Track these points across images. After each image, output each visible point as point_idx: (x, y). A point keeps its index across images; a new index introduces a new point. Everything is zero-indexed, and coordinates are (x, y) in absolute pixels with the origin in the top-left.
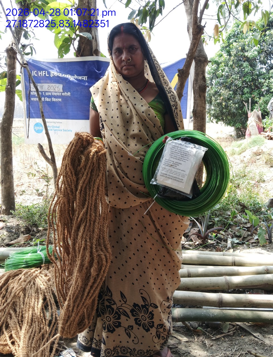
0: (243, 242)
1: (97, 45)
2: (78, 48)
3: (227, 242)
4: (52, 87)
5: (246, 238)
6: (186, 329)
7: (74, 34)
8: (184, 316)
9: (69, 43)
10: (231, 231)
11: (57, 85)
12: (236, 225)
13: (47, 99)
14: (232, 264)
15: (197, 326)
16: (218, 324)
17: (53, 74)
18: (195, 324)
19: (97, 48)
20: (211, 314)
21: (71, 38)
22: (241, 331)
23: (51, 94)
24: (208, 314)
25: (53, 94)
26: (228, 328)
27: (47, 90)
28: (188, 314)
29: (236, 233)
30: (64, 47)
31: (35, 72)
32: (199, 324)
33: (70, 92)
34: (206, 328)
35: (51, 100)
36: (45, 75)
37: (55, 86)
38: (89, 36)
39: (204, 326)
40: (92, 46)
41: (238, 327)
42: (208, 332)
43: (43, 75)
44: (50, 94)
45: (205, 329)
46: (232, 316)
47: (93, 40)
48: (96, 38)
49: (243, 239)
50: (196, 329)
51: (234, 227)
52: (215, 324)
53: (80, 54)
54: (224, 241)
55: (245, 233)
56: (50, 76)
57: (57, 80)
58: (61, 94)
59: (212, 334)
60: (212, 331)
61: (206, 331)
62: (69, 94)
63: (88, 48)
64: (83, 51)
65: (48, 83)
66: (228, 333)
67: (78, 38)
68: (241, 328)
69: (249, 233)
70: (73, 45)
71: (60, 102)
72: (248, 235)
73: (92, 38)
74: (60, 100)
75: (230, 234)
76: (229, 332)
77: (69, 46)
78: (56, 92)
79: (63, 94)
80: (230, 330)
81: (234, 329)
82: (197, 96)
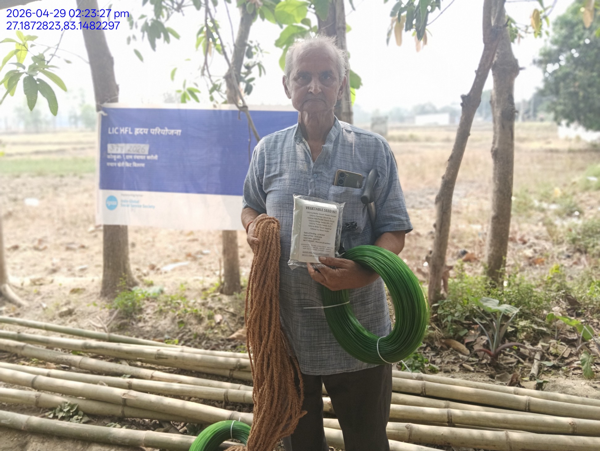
0: (561, 365)
3: (532, 364)
5: (566, 358)
14: (526, 409)
29: (551, 349)
49: (561, 361)
51: (549, 339)
54: (529, 361)
69: (574, 351)
72: (571, 355)
75: (539, 351)
82: (498, 127)
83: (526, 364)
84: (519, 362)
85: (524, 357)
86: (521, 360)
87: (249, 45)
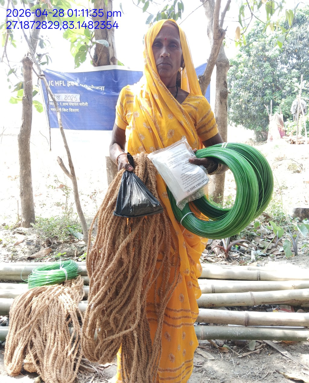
0: (268, 254)
1: (114, 52)
2: (94, 56)
3: (250, 254)
4: (69, 97)
5: (270, 250)
6: (212, 346)
7: (90, 42)
8: (209, 335)
9: (85, 51)
10: (254, 243)
11: (74, 95)
12: (260, 236)
13: (65, 110)
14: (257, 279)
15: (222, 343)
16: (245, 342)
17: (70, 84)
18: (221, 342)
19: (114, 55)
20: (237, 332)
21: (87, 46)
22: (268, 349)
23: (69, 104)
24: (234, 332)
25: (71, 104)
26: (255, 346)
27: (64, 100)
28: (214, 332)
29: (260, 244)
30: (80, 56)
31: (51, 82)
32: (225, 341)
33: (87, 101)
34: (232, 345)
35: (69, 110)
36: (62, 85)
37: (72, 96)
38: (105, 44)
39: (229, 343)
40: (109, 53)
41: (265, 344)
42: (235, 350)
43: (60, 85)
44: (67, 104)
45: (231, 347)
46: (259, 334)
47: (110, 48)
48: (113, 45)
49: (267, 252)
50: (222, 346)
51: (257, 239)
52: (241, 341)
53: (97, 62)
54: (247, 253)
55: (269, 245)
56: (66, 86)
57: (74, 90)
58: (79, 104)
59: (238, 351)
60: (238, 349)
61: (232, 349)
62: (86, 104)
63: (105, 55)
64: (100, 59)
65: (65, 93)
66: (254, 350)
67: (95, 46)
68: (268, 346)
69: (274, 245)
70: (90, 53)
71: (77, 112)
72: (273, 247)
73: (109, 45)
74: (77, 110)
75: (253, 246)
76: (256, 350)
77: (86, 54)
78: (73, 102)
79: (81, 104)
80: (256, 348)
81: (260, 346)
82: (218, 102)
83: (246, 255)
84: (241, 255)
85: (244, 252)
86: (242, 254)
87: (40, 39)
